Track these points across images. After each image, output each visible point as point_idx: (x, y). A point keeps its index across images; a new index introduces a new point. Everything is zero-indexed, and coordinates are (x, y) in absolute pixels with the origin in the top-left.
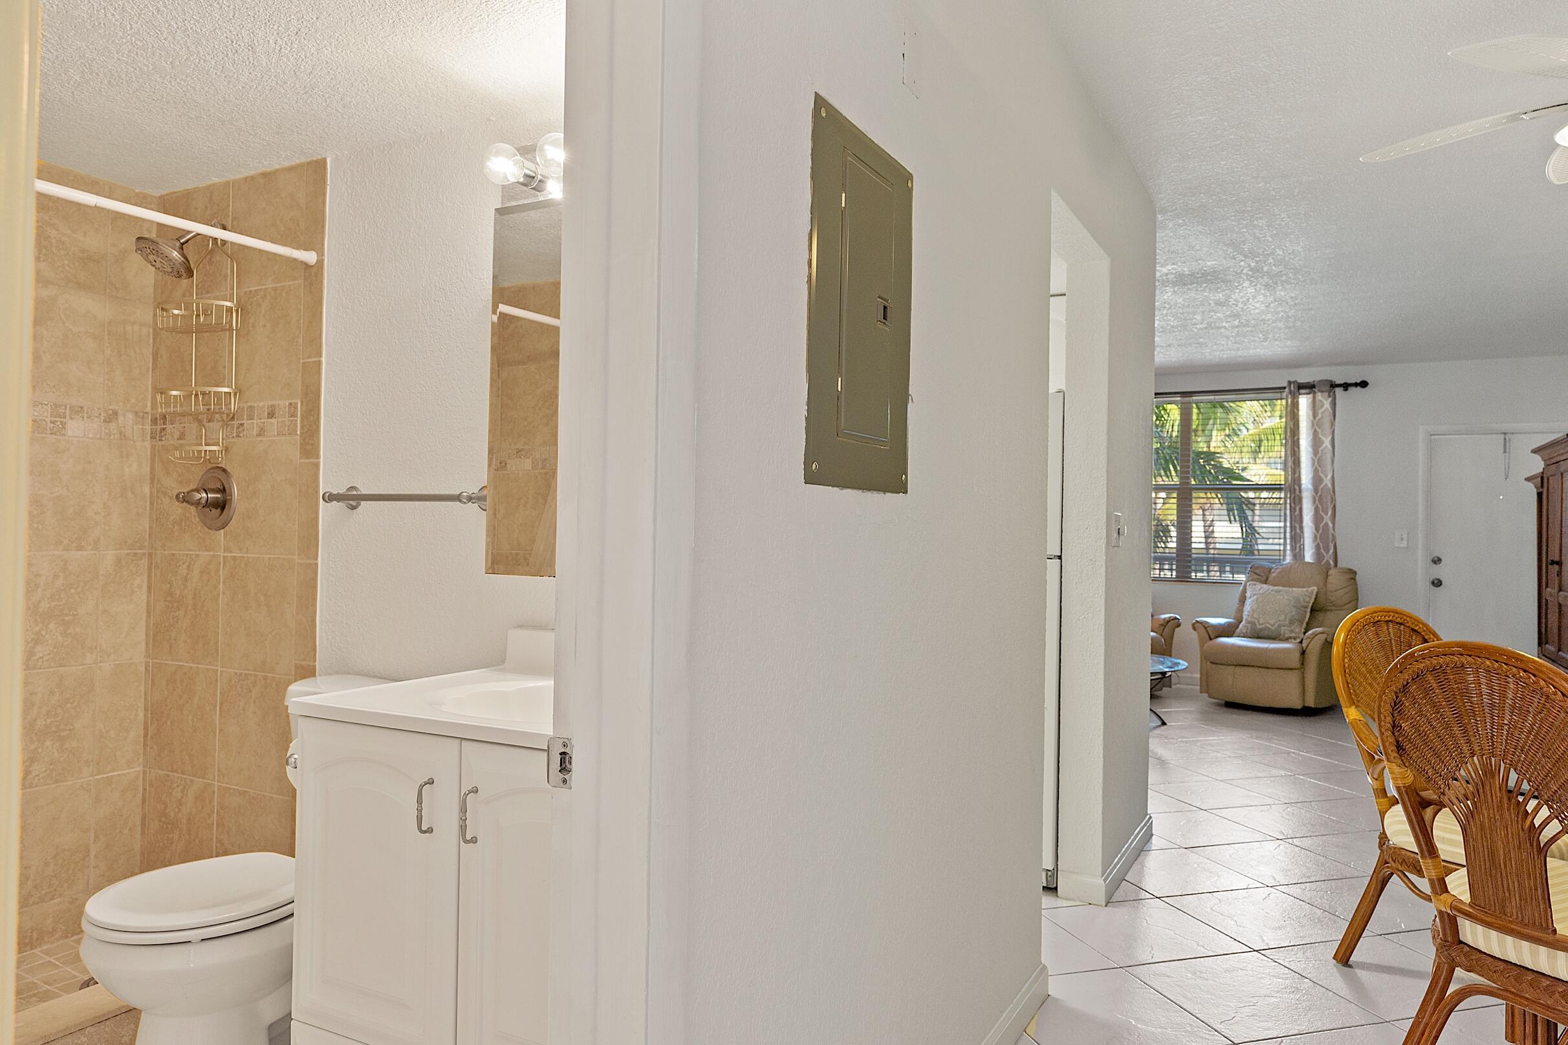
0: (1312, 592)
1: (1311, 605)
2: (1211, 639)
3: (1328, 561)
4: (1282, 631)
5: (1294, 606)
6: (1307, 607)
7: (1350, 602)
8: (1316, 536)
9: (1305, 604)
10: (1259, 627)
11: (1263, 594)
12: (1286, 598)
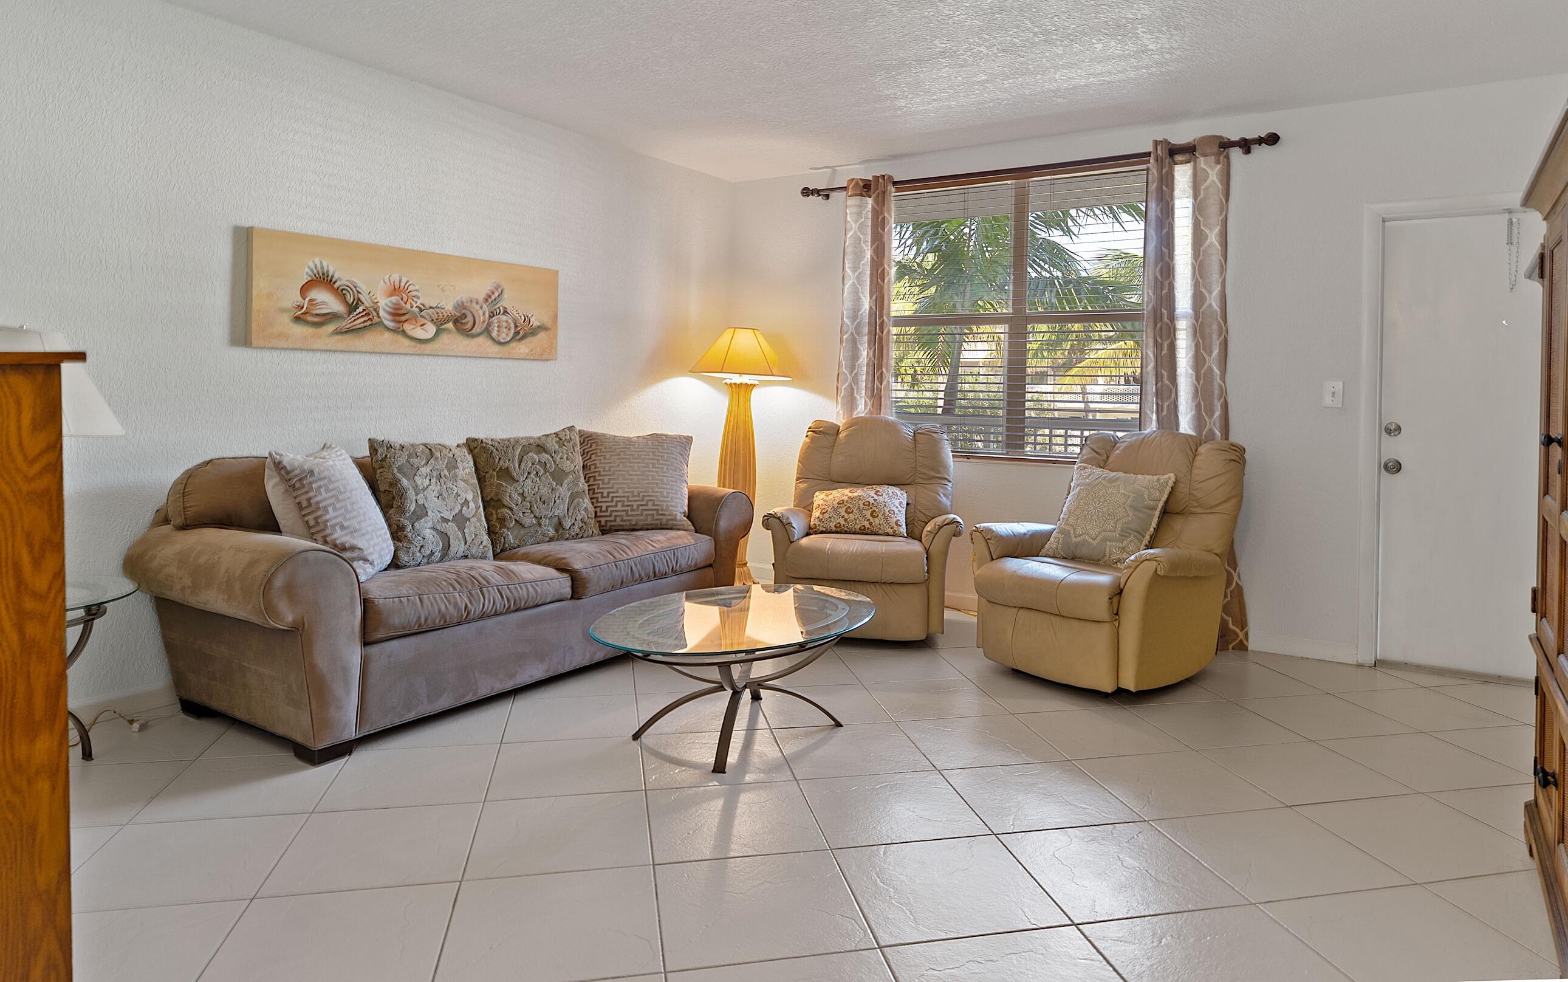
0: (1167, 483)
1: (1161, 504)
2: (993, 559)
3: (1211, 430)
4: (1108, 549)
5: (1131, 507)
6: (1154, 508)
7: (1225, 501)
8: (1196, 390)
9: (1152, 503)
10: (1074, 540)
11: (1089, 484)
12: (1122, 491)
